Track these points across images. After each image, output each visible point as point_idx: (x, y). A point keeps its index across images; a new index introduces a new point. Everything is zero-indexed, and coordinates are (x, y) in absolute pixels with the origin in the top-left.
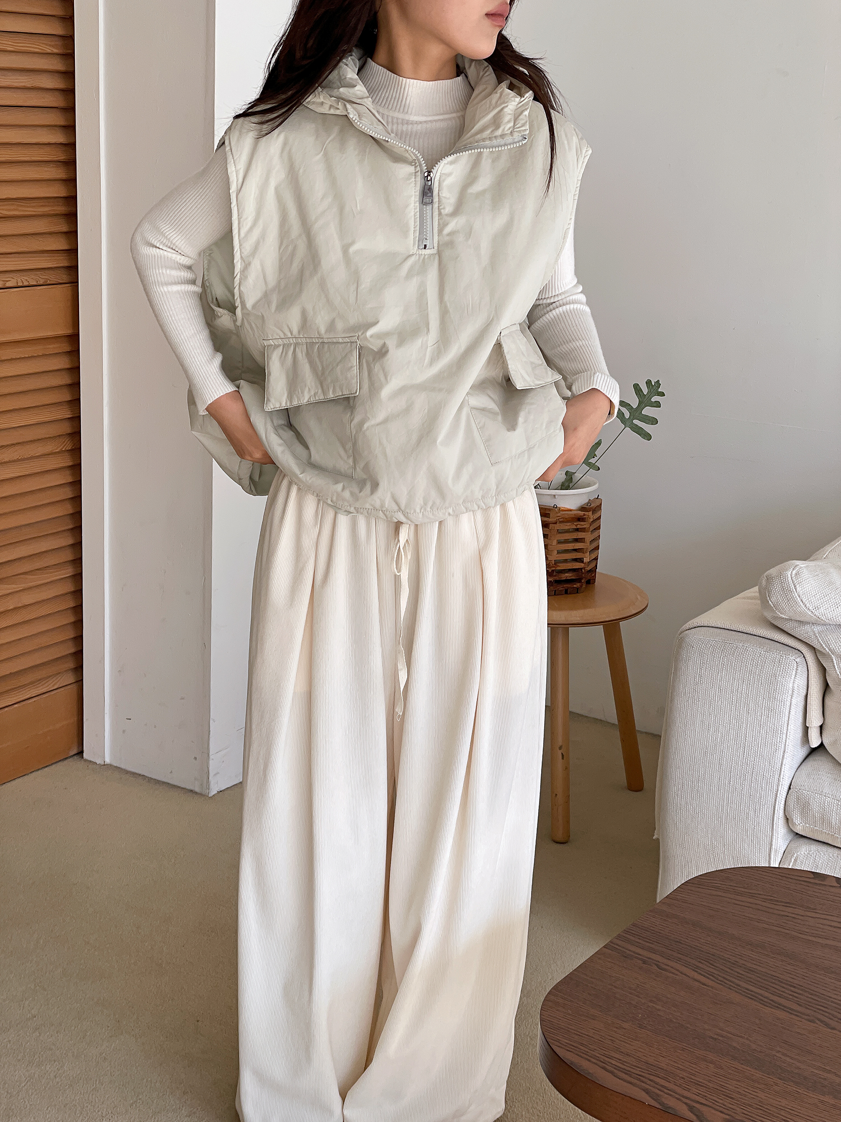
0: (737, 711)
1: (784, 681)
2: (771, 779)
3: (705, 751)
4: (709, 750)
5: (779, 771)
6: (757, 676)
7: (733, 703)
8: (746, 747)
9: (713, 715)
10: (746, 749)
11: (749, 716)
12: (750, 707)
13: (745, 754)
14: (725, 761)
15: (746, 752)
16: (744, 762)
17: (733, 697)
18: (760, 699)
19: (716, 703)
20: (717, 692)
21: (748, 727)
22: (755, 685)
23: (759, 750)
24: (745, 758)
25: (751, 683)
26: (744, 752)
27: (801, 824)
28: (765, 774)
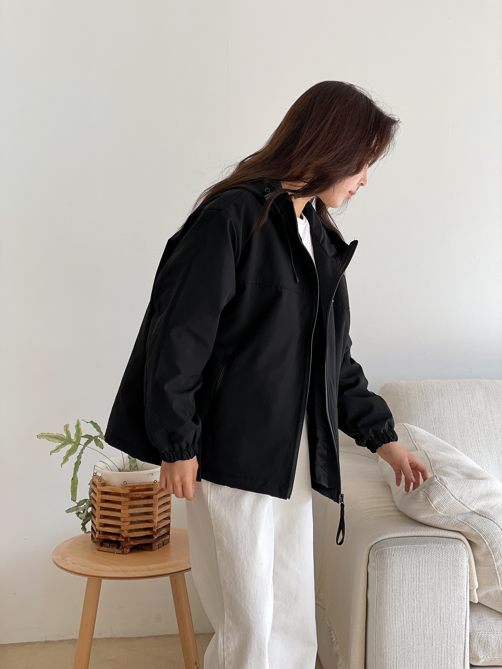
0: (433, 592)
1: (462, 563)
2: (460, 634)
3: (412, 628)
4: (415, 626)
5: (465, 626)
6: (444, 564)
7: (430, 588)
8: (442, 616)
9: (416, 600)
10: (442, 618)
11: (442, 594)
12: (442, 587)
13: (441, 621)
14: (427, 630)
15: (442, 620)
16: (441, 627)
17: (429, 584)
18: (448, 579)
19: (417, 591)
20: (417, 583)
21: (442, 602)
22: (444, 570)
23: (451, 616)
24: (441, 624)
25: (441, 570)
26: (441, 620)
27: (484, 658)
28: (456, 632)
